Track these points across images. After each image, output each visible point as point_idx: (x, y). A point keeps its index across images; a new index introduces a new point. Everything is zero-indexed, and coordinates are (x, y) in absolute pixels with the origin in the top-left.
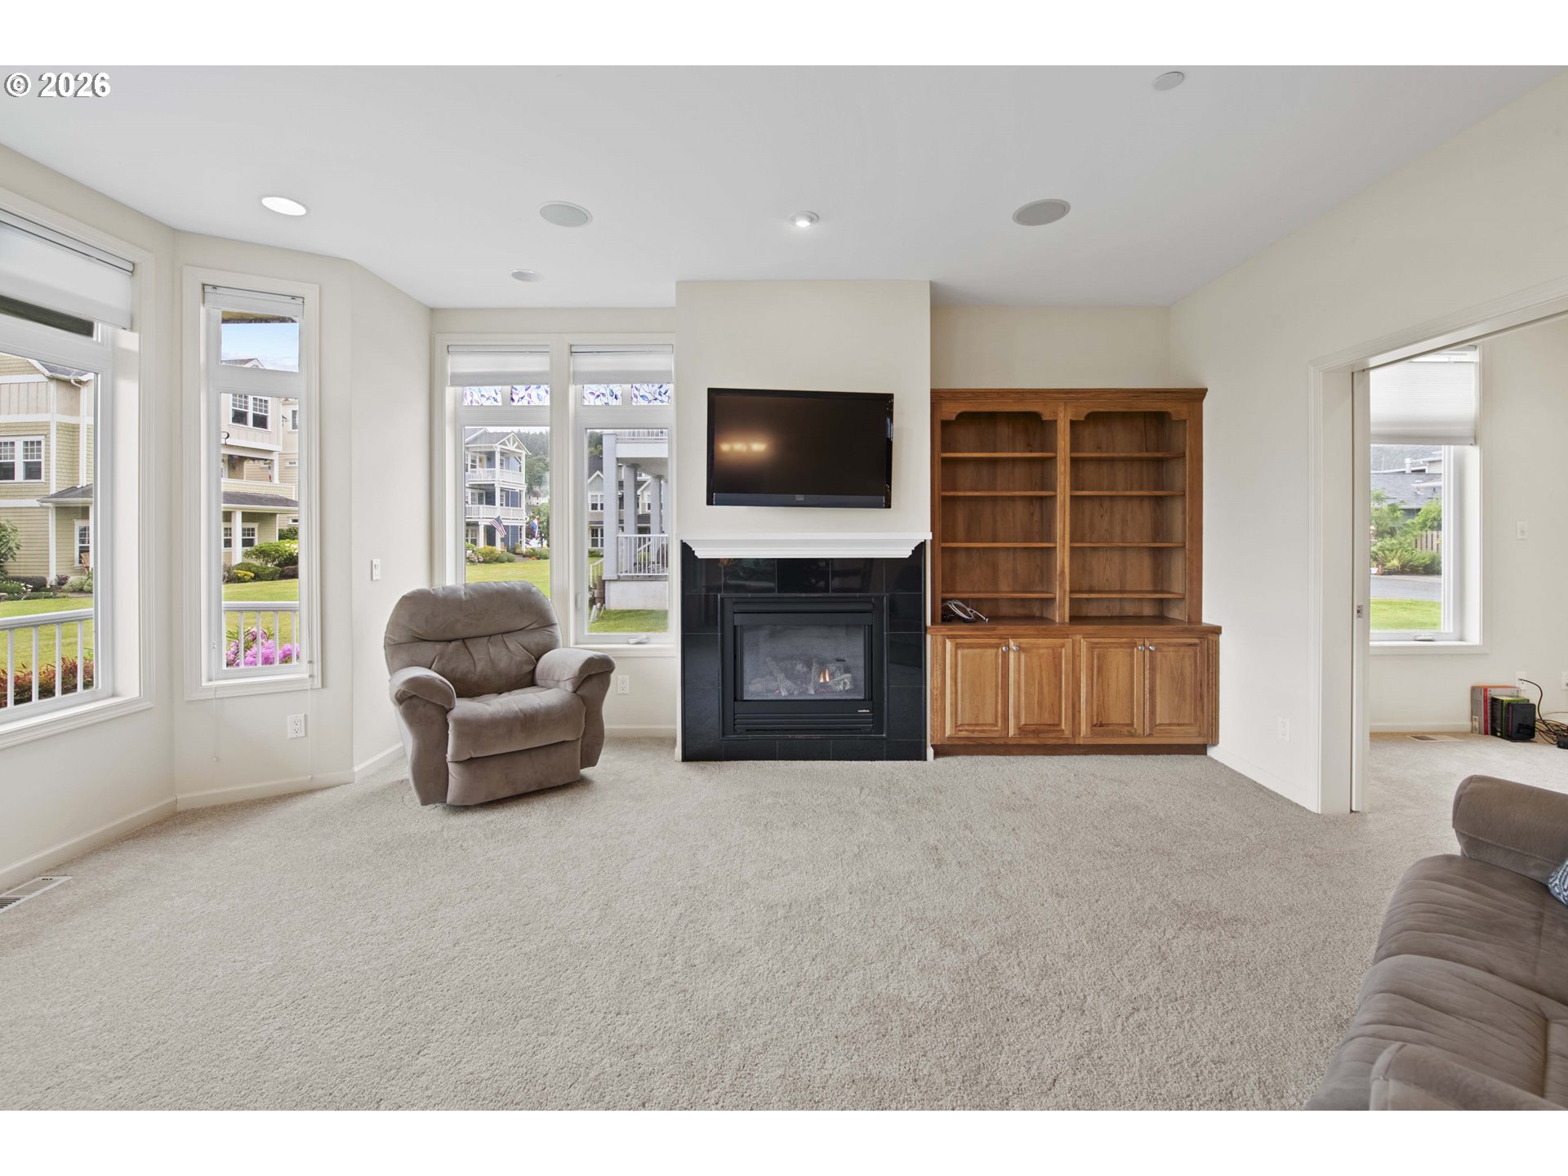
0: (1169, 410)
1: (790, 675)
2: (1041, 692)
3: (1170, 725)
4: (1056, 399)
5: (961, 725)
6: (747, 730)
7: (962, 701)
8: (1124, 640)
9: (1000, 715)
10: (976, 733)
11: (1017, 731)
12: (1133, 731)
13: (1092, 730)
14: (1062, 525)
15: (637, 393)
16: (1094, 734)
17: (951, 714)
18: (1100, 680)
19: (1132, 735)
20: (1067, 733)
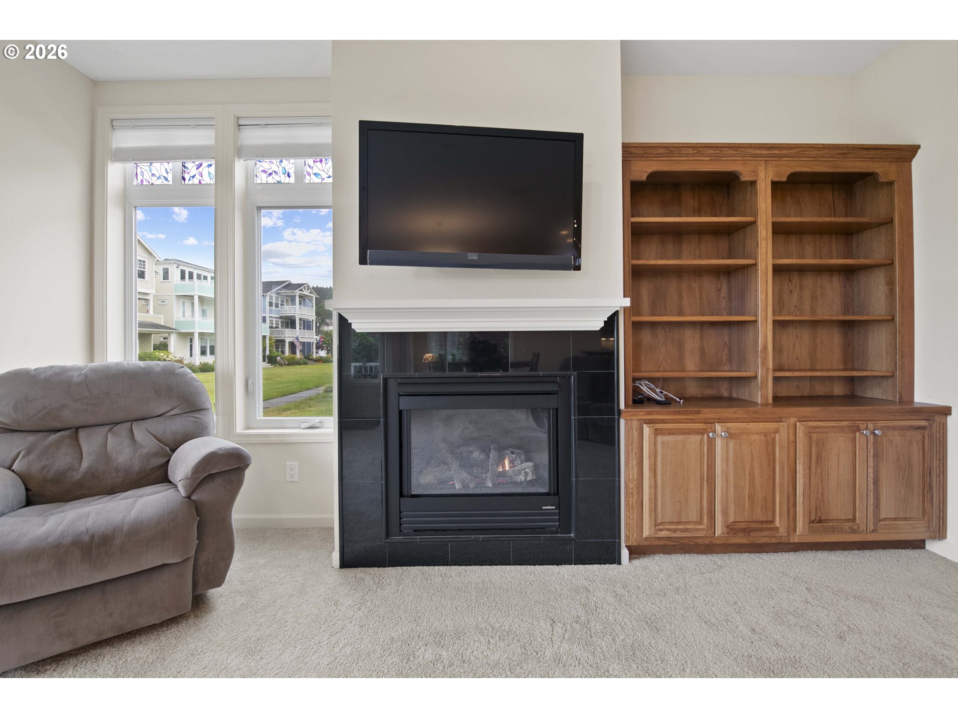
0: (877, 171)
1: (466, 464)
2: (752, 485)
3: (895, 519)
4: (757, 156)
5: (662, 523)
6: (415, 531)
7: (663, 495)
8: (845, 423)
9: (705, 511)
10: (678, 532)
11: (725, 529)
12: (856, 527)
13: (810, 527)
14: (764, 297)
15: (309, 170)
16: (812, 531)
17: (650, 511)
18: (819, 470)
19: (853, 531)
20: (782, 532)
